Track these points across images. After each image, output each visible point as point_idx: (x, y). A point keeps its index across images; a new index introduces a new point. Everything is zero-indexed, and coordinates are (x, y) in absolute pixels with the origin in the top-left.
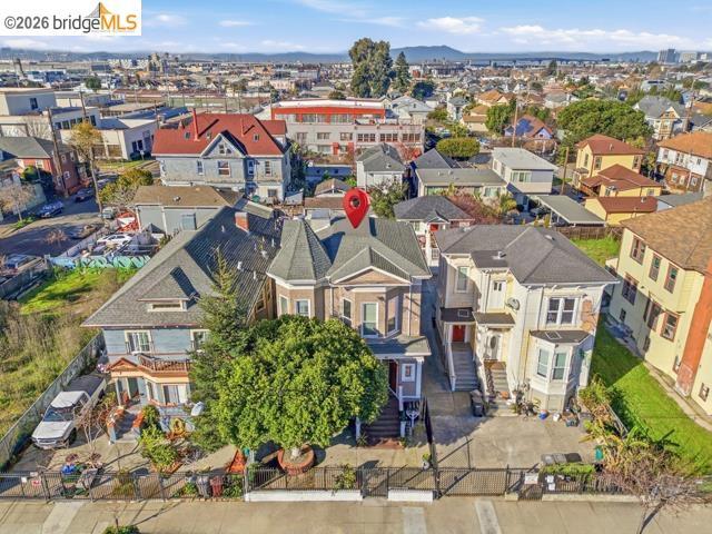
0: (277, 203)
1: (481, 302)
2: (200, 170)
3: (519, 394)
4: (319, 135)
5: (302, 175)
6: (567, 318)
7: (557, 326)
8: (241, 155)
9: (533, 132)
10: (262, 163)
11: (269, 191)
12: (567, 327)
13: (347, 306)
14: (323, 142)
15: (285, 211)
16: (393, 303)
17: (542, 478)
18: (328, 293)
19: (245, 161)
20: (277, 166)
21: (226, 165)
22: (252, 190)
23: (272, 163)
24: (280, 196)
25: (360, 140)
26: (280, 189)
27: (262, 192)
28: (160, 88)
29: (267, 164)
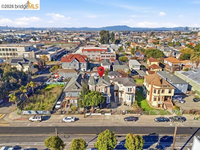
0: (85, 72)
1: (119, 89)
2: (70, 65)
3: (125, 103)
4: (93, 56)
5: (90, 66)
6: (131, 91)
7: (129, 92)
8: (78, 63)
9: (140, 55)
11: (84, 69)
12: (131, 92)
13: (99, 89)
14: (93, 57)
15: (87, 73)
16: (106, 88)
17: (125, 112)
18: (97, 87)
19: (79, 64)
20: (85, 64)
21: (75, 64)
22: (80, 69)
23: (84, 64)
24: (86, 70)
25: (102, 57)
26: (86, 69)
27: (82, 69)
28: (51, 40)
29: (83, 64)
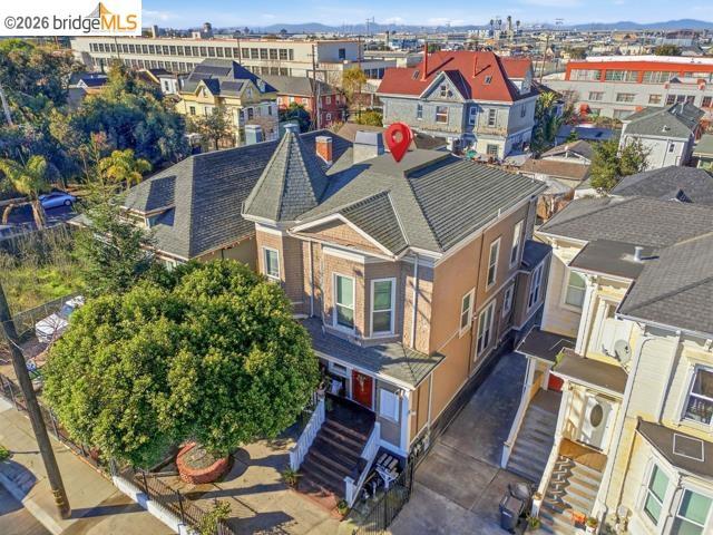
2: (420, 115)
10: (486, 110)
11: (489, 146)
19: (466, 106)
20: (503, 115)
21: (444, 110)
22: (469, 143)
26: (501, 144)
27: (480, 148)
29: (492, 113)
